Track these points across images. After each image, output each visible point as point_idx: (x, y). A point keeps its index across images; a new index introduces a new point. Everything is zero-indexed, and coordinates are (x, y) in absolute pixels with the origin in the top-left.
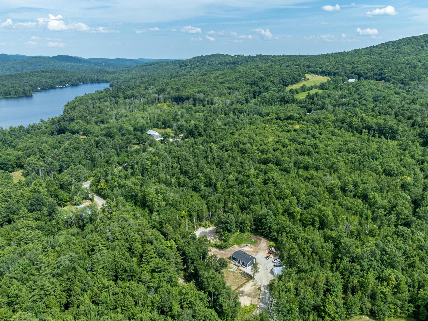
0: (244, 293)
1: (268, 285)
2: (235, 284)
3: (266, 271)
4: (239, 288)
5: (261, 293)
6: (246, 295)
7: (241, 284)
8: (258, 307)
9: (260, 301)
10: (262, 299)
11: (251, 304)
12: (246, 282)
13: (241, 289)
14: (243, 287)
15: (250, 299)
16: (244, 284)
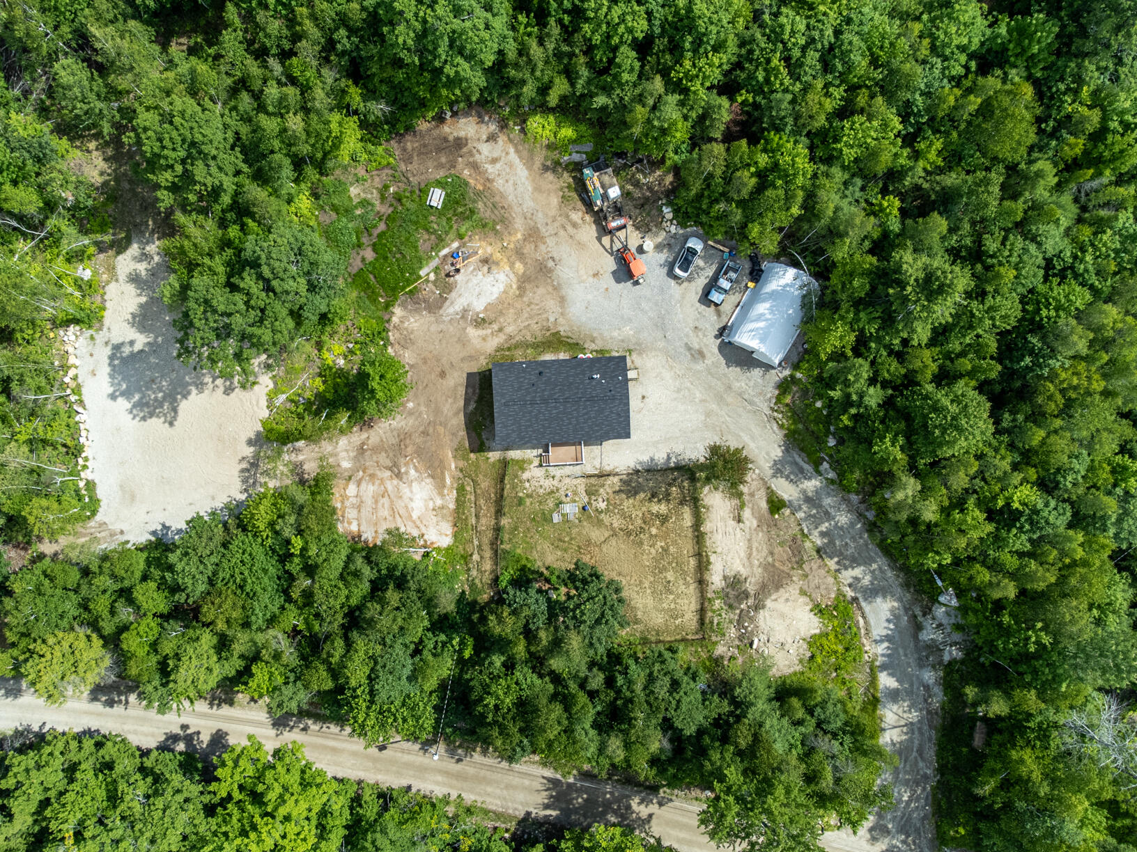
0: (751, 587)
1: (787, 451)
2: (670, 576)
3: (700, 366)
4: (701, 583)
5: (800, 515)
6: (765, 589)
7: (688, 547)
8: (855, 599)
9: (832, 563)
10: (832, 542)
11: (819, 610)
12: (698, 522)
13: (716, 579)
14: (713, 558)
15: (792, 590)
16: (699, 537)
